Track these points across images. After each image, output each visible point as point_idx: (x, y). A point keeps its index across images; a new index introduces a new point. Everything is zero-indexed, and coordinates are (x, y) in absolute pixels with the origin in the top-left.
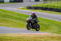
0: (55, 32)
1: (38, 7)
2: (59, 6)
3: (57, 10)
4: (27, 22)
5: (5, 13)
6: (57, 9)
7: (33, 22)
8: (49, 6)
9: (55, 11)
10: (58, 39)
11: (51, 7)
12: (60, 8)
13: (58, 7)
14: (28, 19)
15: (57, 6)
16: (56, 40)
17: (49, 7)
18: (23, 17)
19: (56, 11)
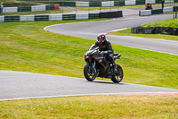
1: (159, 28)
4: (87, 60)
5: (78, 46)
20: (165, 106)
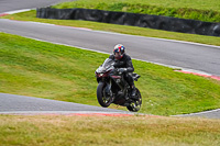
0: (150, 109)
1: (81, 10)
2: (164, 5)
3: (158, 22)
6: (155, 18)
7: (118, 81)
8: (125, 5)
9: (149, 26)
10: (159, 136)
11: (135, 11)
12: (167, 15)
13: (159, 10)
14: (100, 69)
15: (158, 5)
16: (153, 136)
17: (124, 10)
18: (24, 49)
19: (152, 24)
20: (89, 134)
